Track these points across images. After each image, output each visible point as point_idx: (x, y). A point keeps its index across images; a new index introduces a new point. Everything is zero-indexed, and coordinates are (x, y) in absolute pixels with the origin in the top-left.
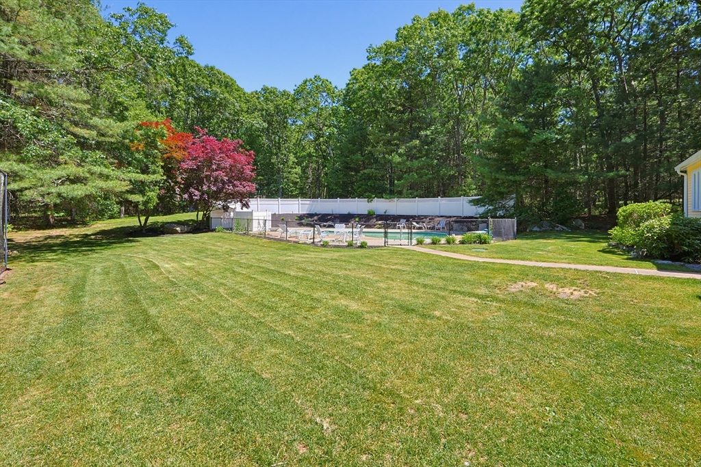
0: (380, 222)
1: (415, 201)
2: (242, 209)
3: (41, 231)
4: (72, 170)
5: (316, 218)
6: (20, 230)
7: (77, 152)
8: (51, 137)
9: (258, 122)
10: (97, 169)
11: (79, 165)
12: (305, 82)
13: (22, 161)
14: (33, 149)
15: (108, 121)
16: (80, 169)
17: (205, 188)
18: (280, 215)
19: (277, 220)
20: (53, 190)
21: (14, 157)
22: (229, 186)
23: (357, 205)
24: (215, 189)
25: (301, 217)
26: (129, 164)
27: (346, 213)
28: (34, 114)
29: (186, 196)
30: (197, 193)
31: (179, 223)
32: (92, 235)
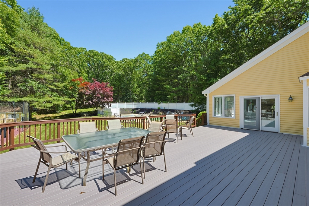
0: (161, 112)
1: (175, 104)
2: (108, 107)
3: (45, 115)
4: (49, 99)
5: (139, 110)
6: (39, 114)
7: (50, 93)
8: (43, 89)
9: (121, 72)
10: (55, 98)
11: (50, 97)
12: (139, 55)
13: (35, 97)
14: (38, 94)
15: (58, 83)
16: (50, 98)
17: (94, 101)
18: (125, 109)
19: (123, 111)
20: (43, 105)
21: (33, 96)
22: (102, 100)
23: (154, 105)
24: (97, 101)
25: (133, 110)
26: (66, 95)
27: (150, 108)
28: (38, 83)
29: (87, 104)
30: (91, 102)
31: (86, 113)
32: (59, 116)
